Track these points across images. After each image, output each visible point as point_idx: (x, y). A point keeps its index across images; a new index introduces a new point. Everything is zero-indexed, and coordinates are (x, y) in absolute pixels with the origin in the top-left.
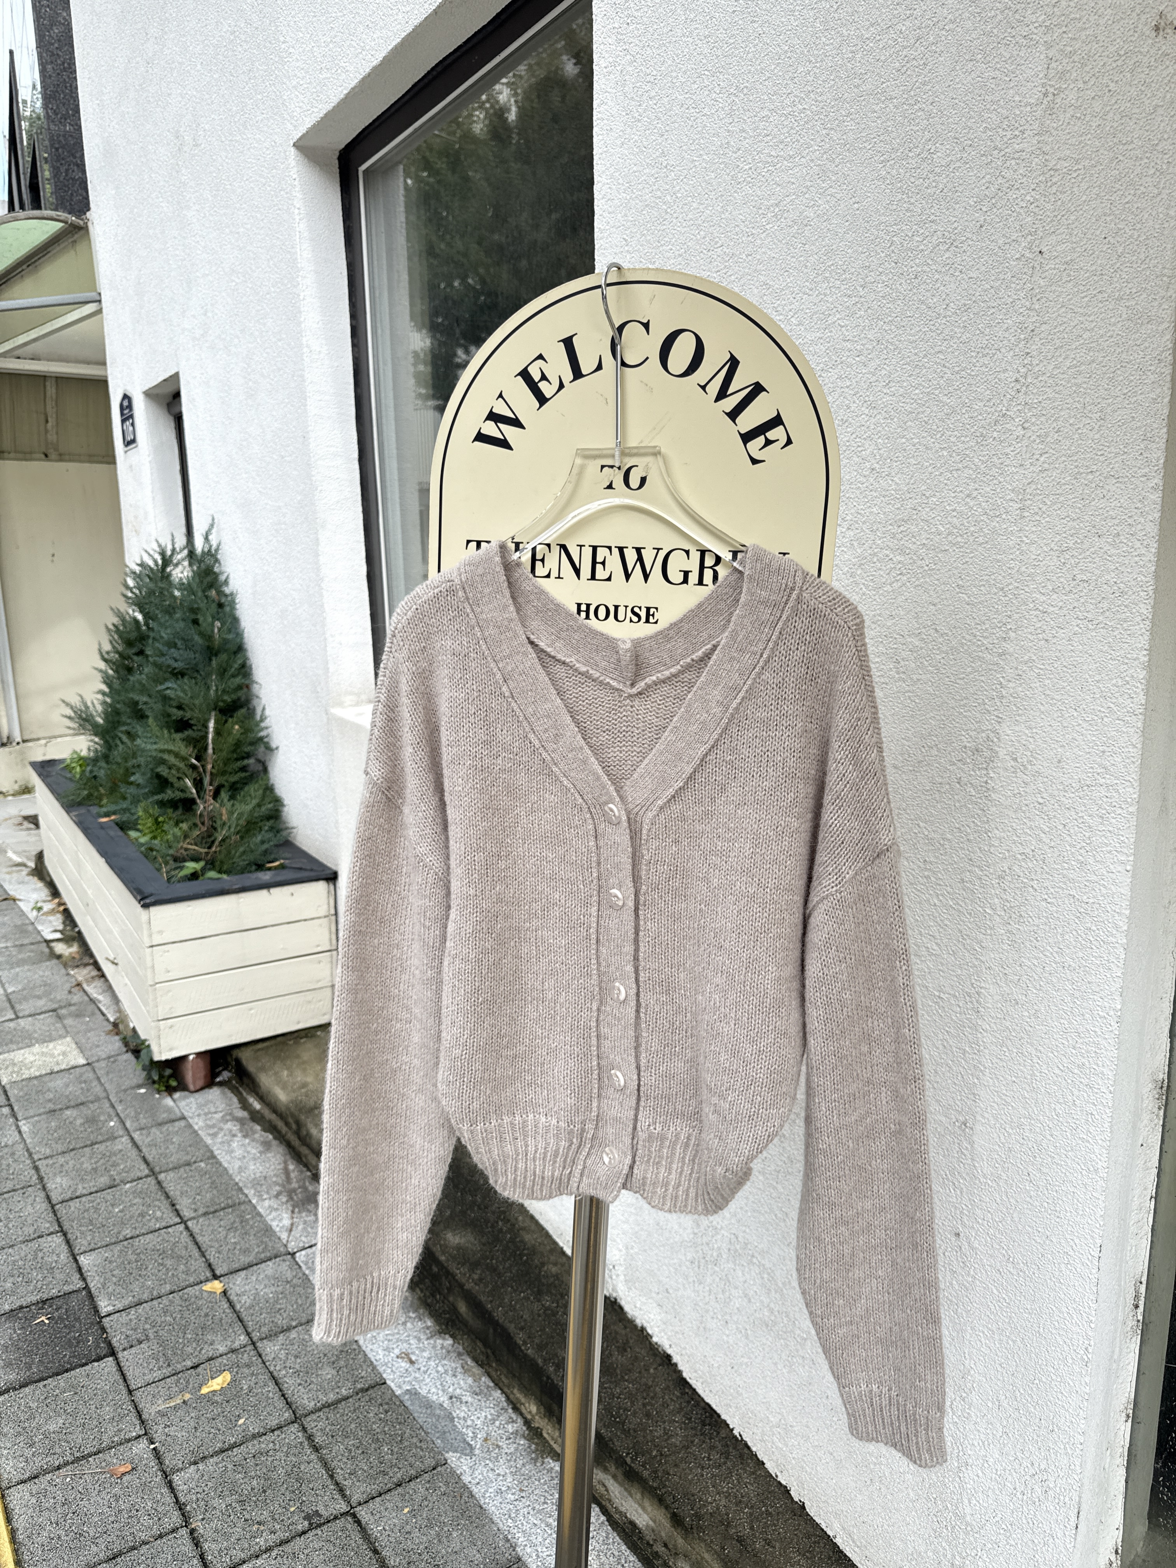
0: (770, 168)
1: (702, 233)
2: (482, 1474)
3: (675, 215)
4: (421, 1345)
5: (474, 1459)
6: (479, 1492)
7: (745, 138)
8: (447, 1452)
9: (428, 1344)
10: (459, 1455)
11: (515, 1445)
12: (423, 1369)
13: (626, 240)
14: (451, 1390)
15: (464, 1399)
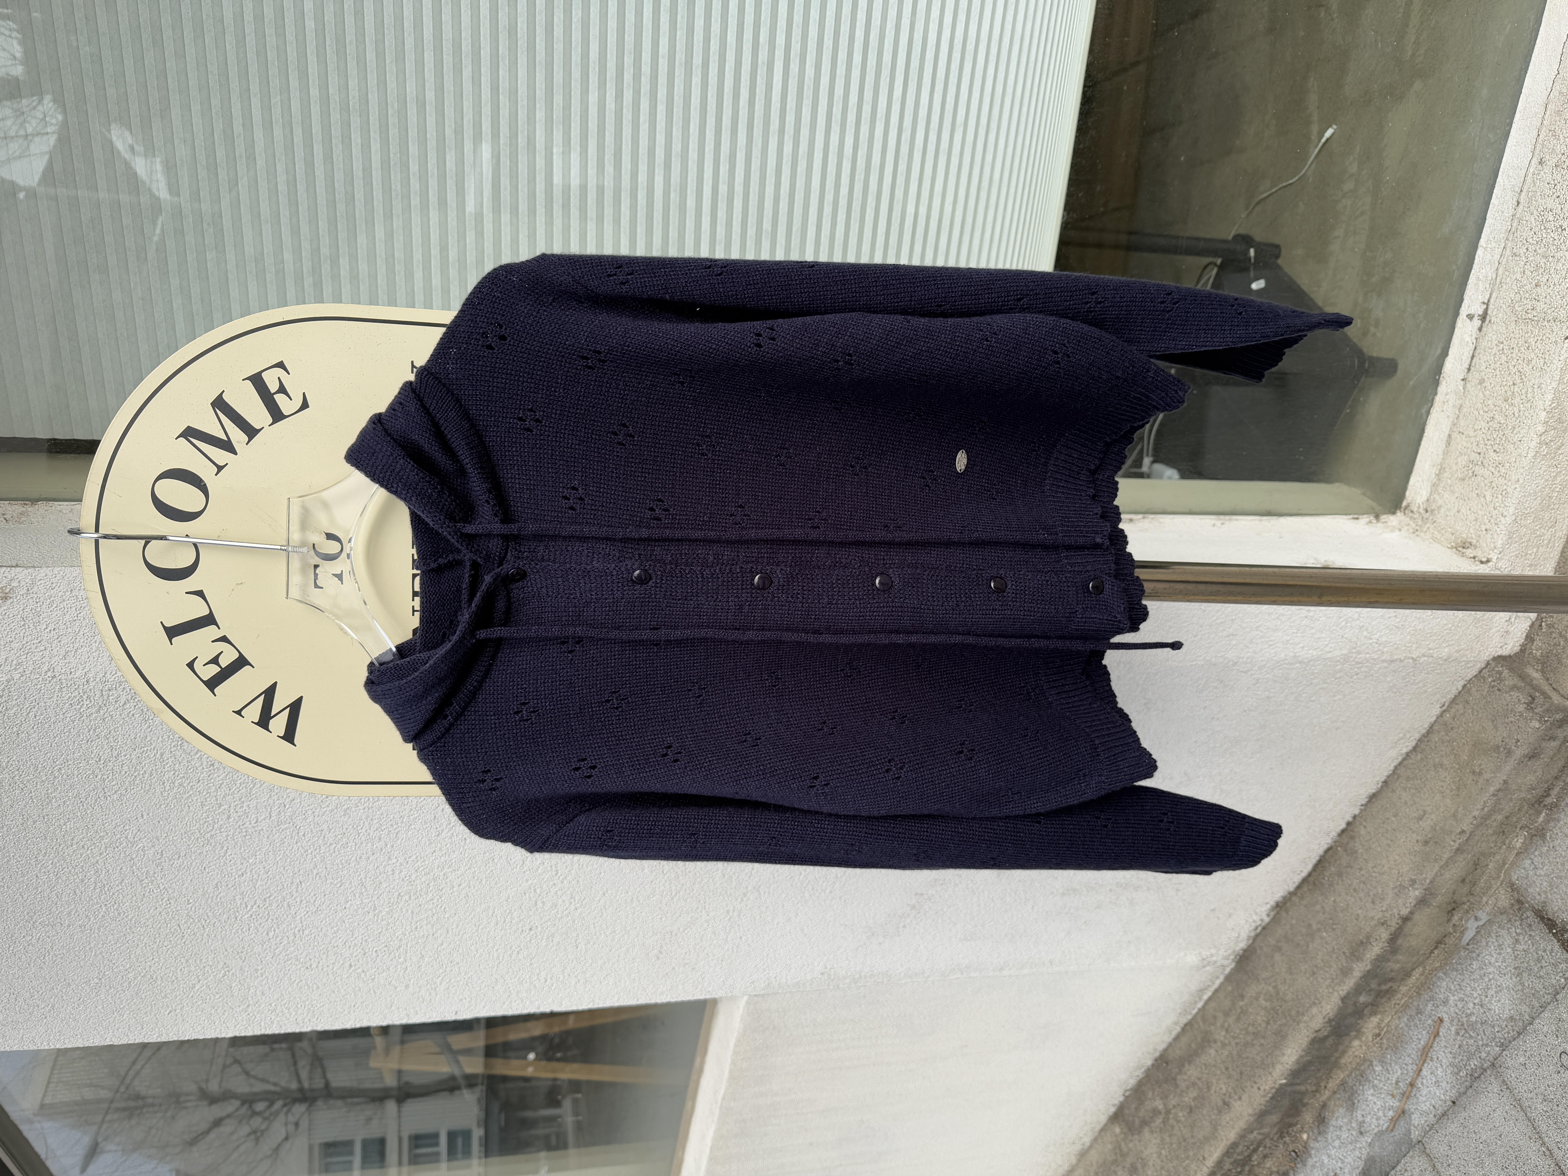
0: (106, 889)
1: (166, 944)
2: (1425, 1102)
3: (147, 969)
4: (1317, 1165)
5: (1413, 1110)
6: (1441, 1106)
7: (76, 912)
8: (1412, 1141)
9: (1316, 1157)
10: (1412, 1128)
11: (1393, 1065)
12: (1340, 1164)
13: (171, 1012)
14: (1354, 1133)
15: (1360, 1119)
